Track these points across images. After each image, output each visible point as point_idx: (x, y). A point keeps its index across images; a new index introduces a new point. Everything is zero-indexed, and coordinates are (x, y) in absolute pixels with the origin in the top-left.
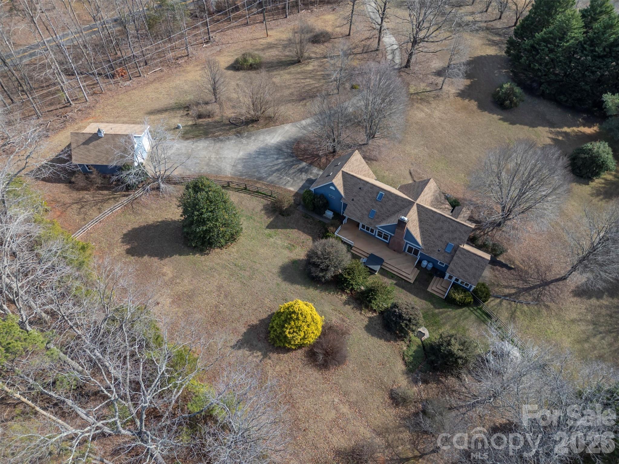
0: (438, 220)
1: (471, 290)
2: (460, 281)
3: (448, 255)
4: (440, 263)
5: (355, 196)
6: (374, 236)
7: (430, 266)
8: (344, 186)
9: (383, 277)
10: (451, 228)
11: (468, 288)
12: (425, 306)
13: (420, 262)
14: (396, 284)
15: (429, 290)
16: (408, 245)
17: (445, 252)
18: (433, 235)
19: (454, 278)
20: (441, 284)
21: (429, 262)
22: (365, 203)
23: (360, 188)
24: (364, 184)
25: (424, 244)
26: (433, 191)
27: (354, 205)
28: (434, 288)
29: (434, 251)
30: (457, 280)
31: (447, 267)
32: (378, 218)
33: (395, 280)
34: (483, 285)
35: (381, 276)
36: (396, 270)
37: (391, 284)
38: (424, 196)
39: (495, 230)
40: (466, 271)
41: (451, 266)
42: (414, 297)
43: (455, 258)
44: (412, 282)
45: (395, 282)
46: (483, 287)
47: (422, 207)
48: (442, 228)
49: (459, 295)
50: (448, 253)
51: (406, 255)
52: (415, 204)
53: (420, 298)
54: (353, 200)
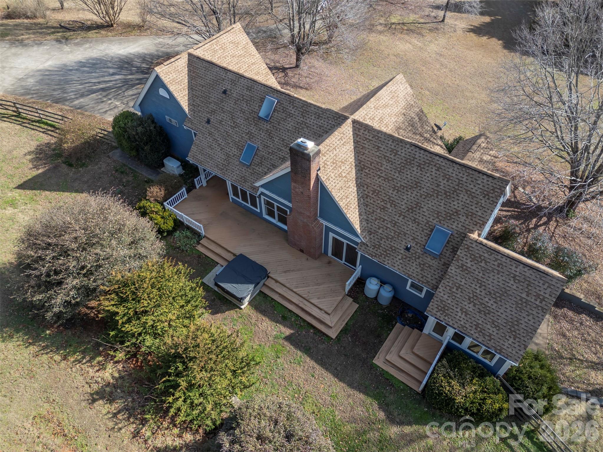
0: (409, 162)
1: (502, 372)
2: (468, 341)
3: (434, 263)
4: (413, 285)
5: (213, 112)
6: (259, 216)
7: (387, 293)
8: (191, 88)
9: (260, 316)
10: (443, 183)
11: (492, 363)
12: (360, 411)
13: (360, 283)
14: (288, 338)
15: (378, 361)
16: (331, 235)
17: (426, 252)
18: (392, 203)
19: (450, 332)
20: (413, 347)
21: (383, 283)
22: (233, 128)
23: (225, 92)
24: (233, 82)
25: (368, 230)
26: (403, 104)
27: (210, 134)
28: (392, 357)
29: (394, 250)
30: (458, 337)
31: (430, 296)
32: (261, 164)
33: (291, 327)
34: (536, 358)
35: (254, 315)
36: (295, 299)
37: (276, 337)
38: (376, 108)
39: (553, 224)
40: (485, 311)
41: (441, 293)
42: (334, 380)
43: (453, 269)
44: (333, 334)
45: (288, 332)
46: (537, 364)
47: (368, 128)
48: (417, 185)
49: (463, 385)
50: (434, 256)
51: (329, 263)
52: (349, 121)
53: (351, 385)
54: (208, 122)
